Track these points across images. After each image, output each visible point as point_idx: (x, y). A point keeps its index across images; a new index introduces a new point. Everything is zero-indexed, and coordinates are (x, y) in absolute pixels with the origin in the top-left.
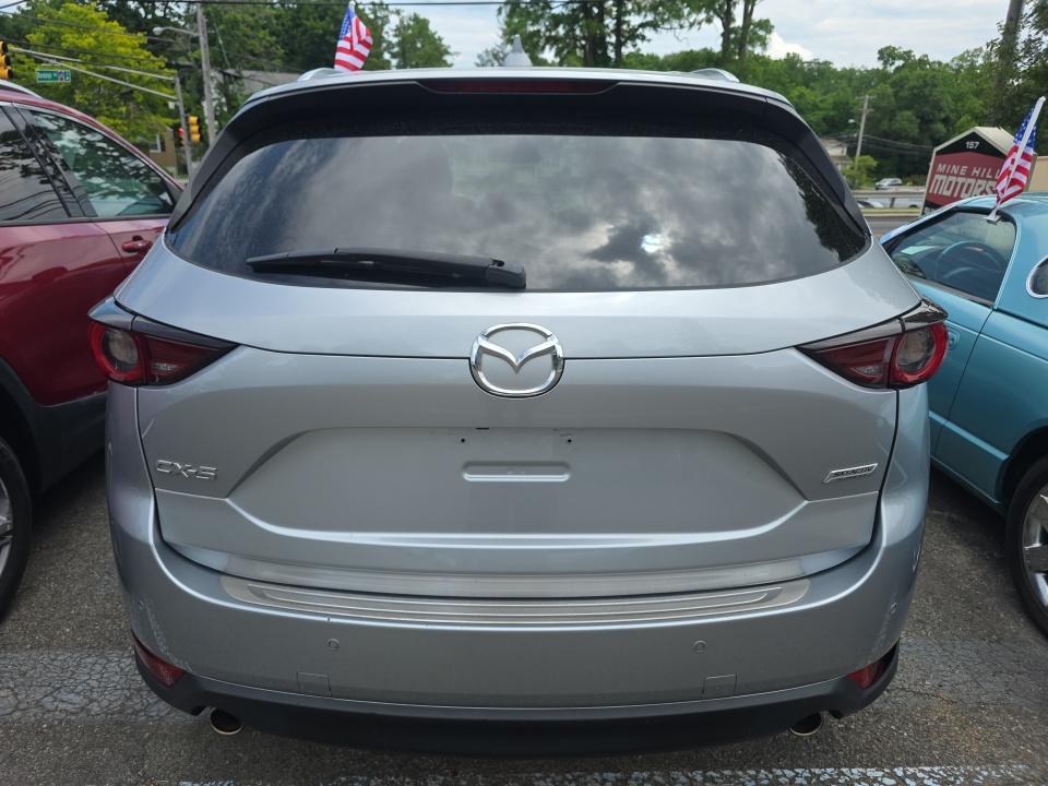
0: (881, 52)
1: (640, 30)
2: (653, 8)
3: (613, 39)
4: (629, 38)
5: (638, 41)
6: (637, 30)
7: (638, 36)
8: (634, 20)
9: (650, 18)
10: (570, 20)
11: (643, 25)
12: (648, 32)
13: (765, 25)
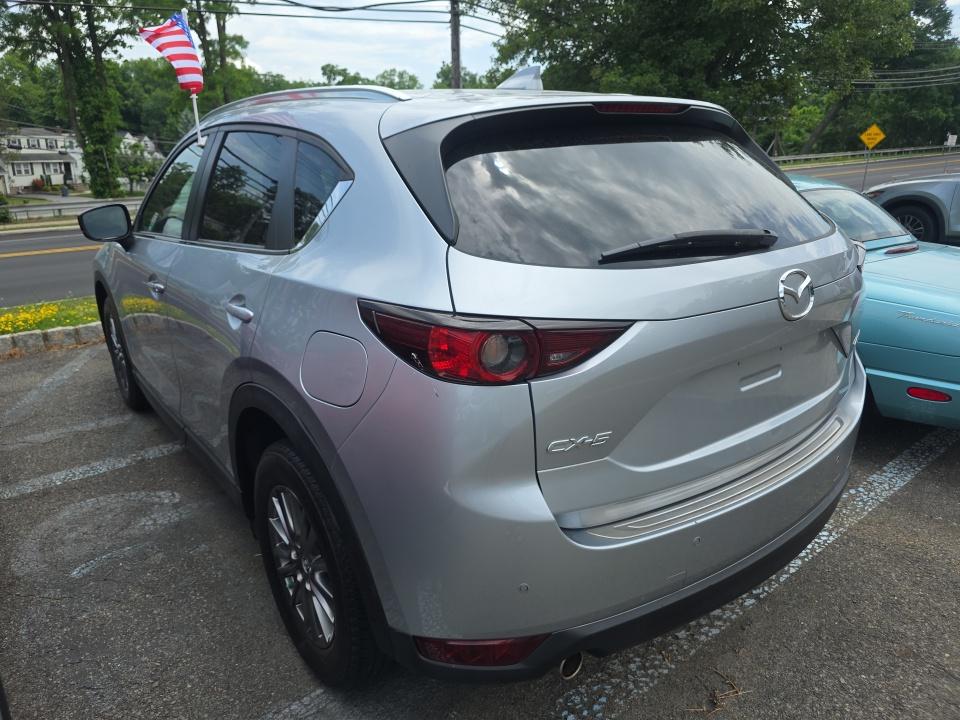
0: (323, 68)
1: (118, 37)
2: (128, 17)
3: (89, 44)
4: (107, 44)
5: (119, 48)
6: (114, 36)
7: (117, 43)
8: (110, 27)
9: (126, 25)
10: (34, 21)
11: (119, 32)
12: (127, 39)
13: (239, 40)
